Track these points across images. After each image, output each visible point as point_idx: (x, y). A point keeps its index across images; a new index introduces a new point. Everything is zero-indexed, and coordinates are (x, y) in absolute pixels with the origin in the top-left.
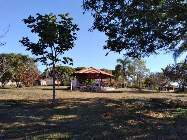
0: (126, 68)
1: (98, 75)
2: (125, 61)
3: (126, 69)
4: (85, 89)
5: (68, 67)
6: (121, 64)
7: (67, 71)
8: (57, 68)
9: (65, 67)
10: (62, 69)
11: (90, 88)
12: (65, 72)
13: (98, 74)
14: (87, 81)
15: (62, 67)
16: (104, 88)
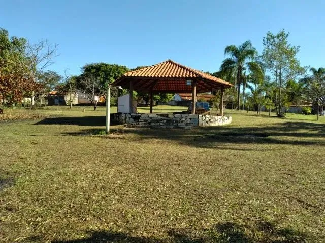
0: (245, 66)
1: (189, 83)
2: (242, 50)
3: (244, 69)
4: (153, 124)
5: (117, 66)
6: (234, 59)
7: (115, 75)
8: (95, 68)
9: (113, 66)
10: (105, 72)
11: (168, 121)
12: (112, 76)
13: (190, 78)
14: (158, 97)
15: (106, 65)
16: (207, 119)
